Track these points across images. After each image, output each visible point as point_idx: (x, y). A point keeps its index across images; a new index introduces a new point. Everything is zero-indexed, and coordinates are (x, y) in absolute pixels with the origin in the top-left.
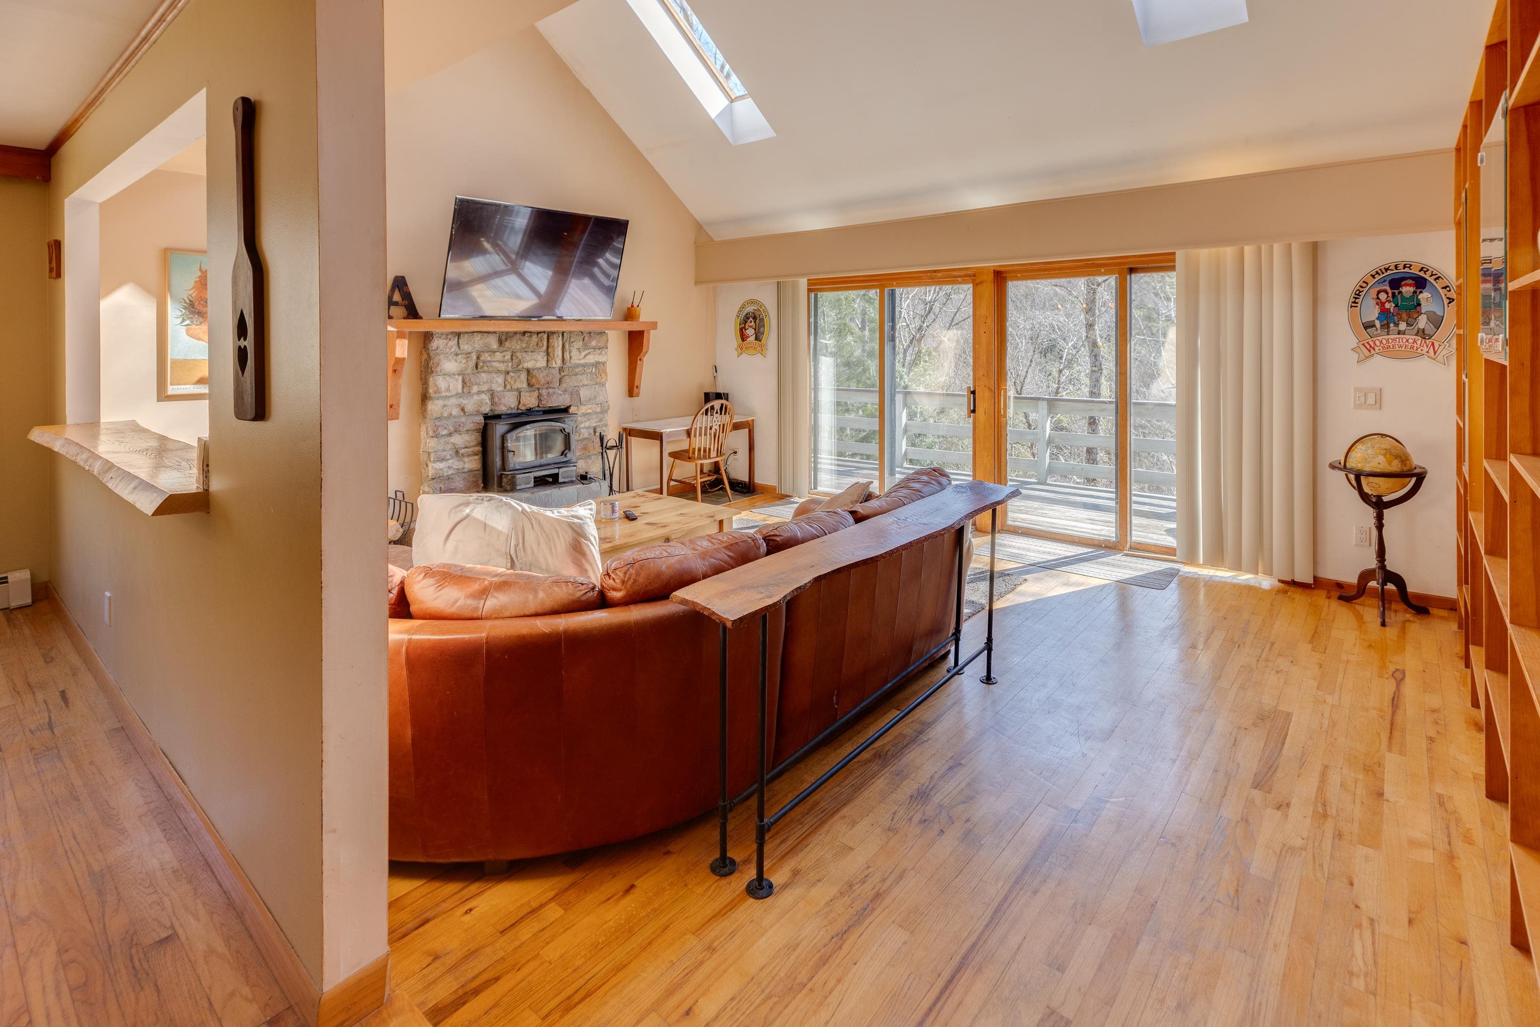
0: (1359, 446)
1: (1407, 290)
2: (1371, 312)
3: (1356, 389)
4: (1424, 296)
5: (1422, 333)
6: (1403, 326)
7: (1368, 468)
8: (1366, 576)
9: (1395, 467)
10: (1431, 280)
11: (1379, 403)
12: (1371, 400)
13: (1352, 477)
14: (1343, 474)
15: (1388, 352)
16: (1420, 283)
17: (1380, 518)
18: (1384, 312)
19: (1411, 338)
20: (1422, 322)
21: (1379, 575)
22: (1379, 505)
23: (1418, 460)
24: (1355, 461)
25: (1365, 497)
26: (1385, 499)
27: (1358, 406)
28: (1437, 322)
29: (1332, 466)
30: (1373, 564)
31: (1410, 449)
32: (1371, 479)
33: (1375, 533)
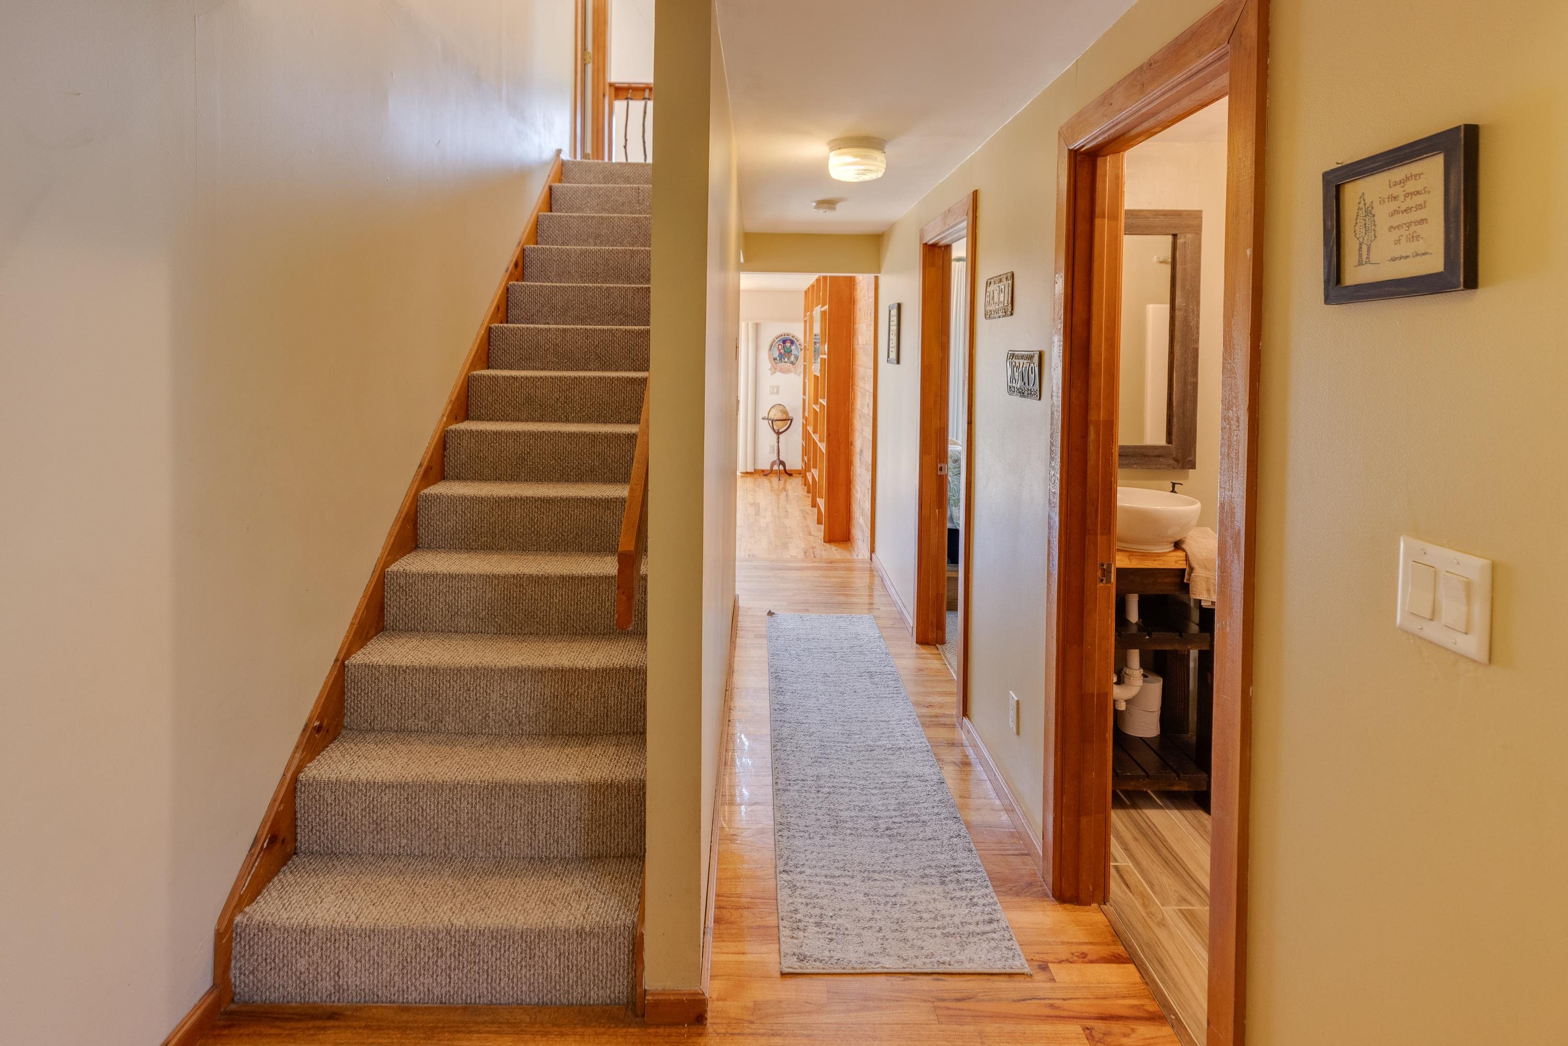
0: (773, 410)
1: (788, 344)
2: (776, 354)
3: (771, 386)
4: (793, 347)
5: (792, 363)
6: (786, 360)
7: (776, 418)
8: (773, 464)
9: (784, 417)
10: (795, 341)
11: (778, 392)
12: (775, 391)
13: (770, 422)
14: (767, 421)
15: (783, 371)
16: (792, 342)
17: (778, 438)
18: (780, 353)
19: (789, 365)
20: (792, 358)
21: (778, 462)
22: (778, 433)
23: (791, 415)
24: (772, 416)
25: (774, 430)
26: (780, 431)
27: (771, 393)
28: (797, 358)
29: (763, 419)
30: (775, 458)
31: (788, 409)
32: (777, 422)
33: (776, 444)
